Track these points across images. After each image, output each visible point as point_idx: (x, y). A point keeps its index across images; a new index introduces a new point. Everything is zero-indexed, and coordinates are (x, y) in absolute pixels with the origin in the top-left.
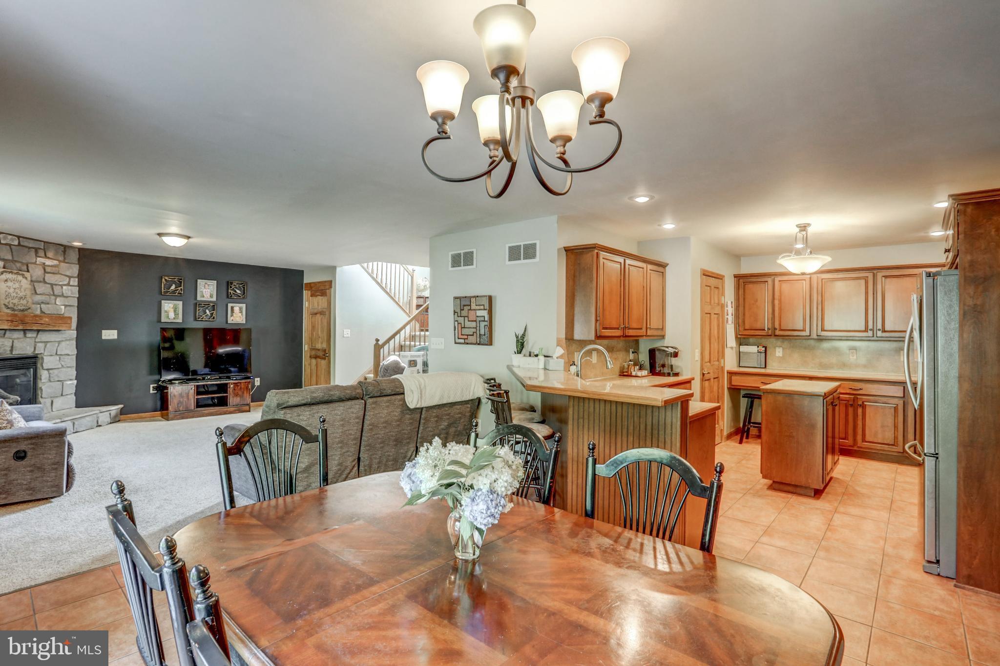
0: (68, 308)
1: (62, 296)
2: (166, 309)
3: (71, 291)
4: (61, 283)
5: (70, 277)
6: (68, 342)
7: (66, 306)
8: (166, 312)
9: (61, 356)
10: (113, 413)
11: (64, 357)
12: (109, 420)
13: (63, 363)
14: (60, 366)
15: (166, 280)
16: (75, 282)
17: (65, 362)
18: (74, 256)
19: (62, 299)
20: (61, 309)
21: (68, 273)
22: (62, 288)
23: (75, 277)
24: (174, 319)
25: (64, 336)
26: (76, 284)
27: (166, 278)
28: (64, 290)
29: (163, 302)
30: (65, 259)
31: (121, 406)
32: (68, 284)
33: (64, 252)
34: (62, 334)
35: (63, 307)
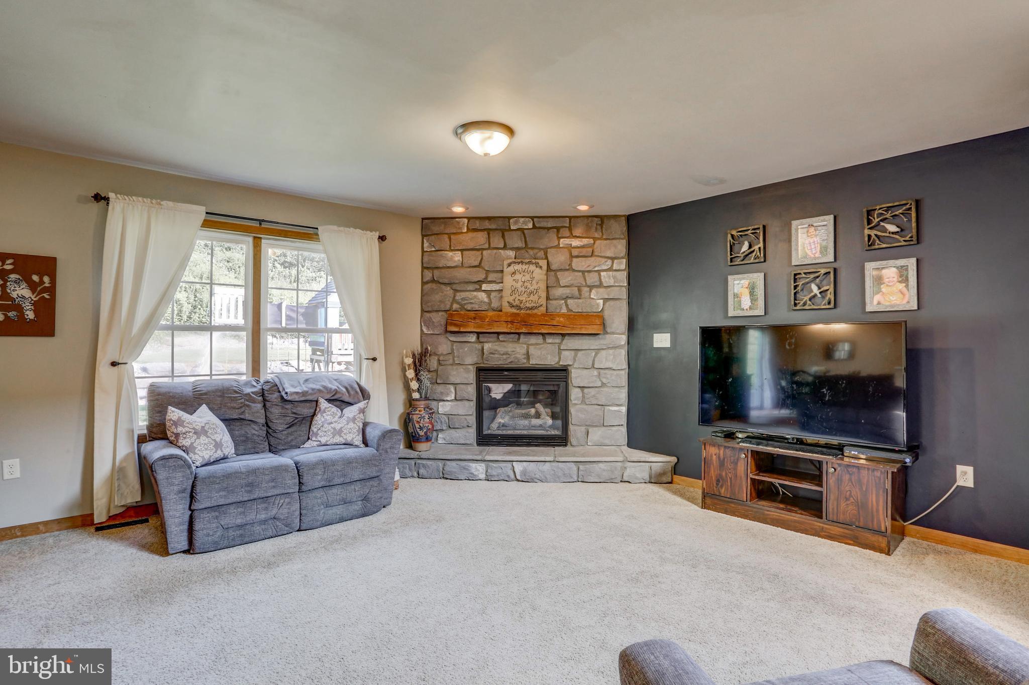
0: (611, 303)
1: (600, 285)
2: (736, 291)
3: (614, 277)
4: (596, 269)
5: (613, 259)
6: (611, 351)
7: (606, 300)
8: (736, 296)
9: (602, 371)
10: (657, 467)
11: (606, 371)
12: (647, 477)
13: (604, 381)
14: (599, 384)
15: (732, 236)
16: (622, 264)
17: (607, 378)
18: (620, 228)
19: (601, 290)
20: (598, 305)
21: (609, 254)
22: (600, 275)
23: (622, 258)
24: (750, 308)
25: (602, 342)
26: (623, 266)
27: (734, 233)
28: (602, 278)
29: (730, 278)
30: (603, 234)
31: (674, 459)
32: (610, 269)
33: (601, 225)
34: (599, 338)
35: (601, 302)
